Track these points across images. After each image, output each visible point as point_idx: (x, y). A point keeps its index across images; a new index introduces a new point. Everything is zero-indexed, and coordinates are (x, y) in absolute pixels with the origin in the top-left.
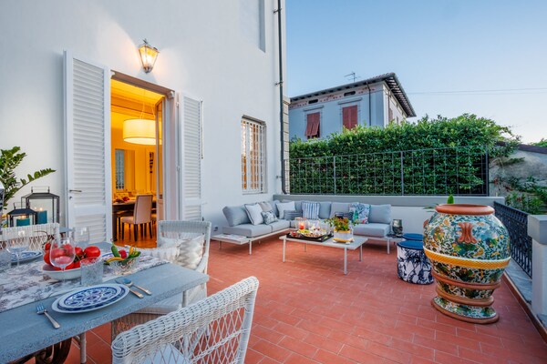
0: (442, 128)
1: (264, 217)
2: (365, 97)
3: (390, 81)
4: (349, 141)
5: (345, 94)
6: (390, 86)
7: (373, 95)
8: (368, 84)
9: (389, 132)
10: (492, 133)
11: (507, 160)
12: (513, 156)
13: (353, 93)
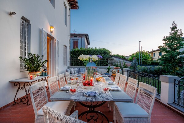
0: (100, 51)
1: (74, 72)
2: (80, 39)
3: (86, 36)
4: (79, 51)
5: (74, 37)
6: (86, 37)
7: (82, 39)
8: (81, 35)
9: (89, 50)
10: (109, 53)
11: (111, 59)
12: (112, 58)
13: (77, 37)
